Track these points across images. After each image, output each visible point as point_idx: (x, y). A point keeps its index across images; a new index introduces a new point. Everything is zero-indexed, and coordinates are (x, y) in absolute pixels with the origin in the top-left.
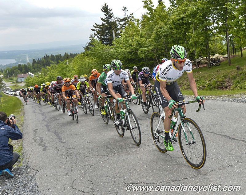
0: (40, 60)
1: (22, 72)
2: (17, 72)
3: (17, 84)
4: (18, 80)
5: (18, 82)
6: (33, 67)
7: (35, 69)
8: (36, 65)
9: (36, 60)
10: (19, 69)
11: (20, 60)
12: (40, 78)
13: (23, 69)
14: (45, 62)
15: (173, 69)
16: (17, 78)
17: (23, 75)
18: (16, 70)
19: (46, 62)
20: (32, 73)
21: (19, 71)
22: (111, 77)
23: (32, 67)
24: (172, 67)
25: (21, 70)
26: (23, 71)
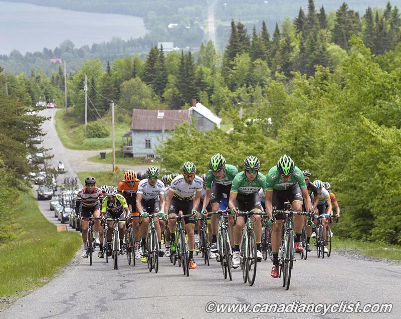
0: (271, 31)
1: (163, 100)
2: (135, 98)
3: (121, 167)
4: (130, 143)
5: (131, 155)
6: (224, 73)
7: (232, 88)
8: (243, 60)
9: (249, 33)
10: (147, 79)
11: (170, 26)
12: (241, 144)
13: (171, 78)
14: (297, 49)
15: (184, 182)
16: (129, 130)
17: (161, 115)
18: (133, 80)
19: (302, 50)
20: (217, 113)
21: (146, 89)
22: (143, 187)
23: (218, 75)
24: (183, 180)
25: (159, 88)
26: (168, 93)
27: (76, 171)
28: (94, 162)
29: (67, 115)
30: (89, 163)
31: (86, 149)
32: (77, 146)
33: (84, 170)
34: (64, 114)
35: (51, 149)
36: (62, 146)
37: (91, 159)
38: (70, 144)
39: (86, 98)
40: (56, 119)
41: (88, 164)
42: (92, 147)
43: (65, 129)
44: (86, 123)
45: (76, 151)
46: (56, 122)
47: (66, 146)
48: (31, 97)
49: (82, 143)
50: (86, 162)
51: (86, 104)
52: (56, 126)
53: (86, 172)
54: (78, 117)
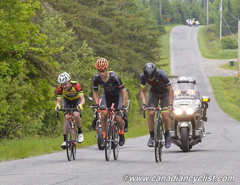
27: (209, 76)
28: (224, 68)
29: (208, 31)
30: (221, 69)
31: (219, 58)
32: (212, 55)
33: (215, 75)
34: (206, 30)
35: (166, 59)
36: (201, 55)
37: (222, 67)
38: (207, 54)
39: (221, 17)
40: (199, 34)
41: (219, 71)
42: (224, 56)
43: (205, 42)
44: (221, 37)
45: (212, 60)
46: (199, 36)
47: (203, 55)
48: (181, 16)
49: (217, 53)
50: (219, 69)
51: (221, 22)
52: (198, 40)
53: (217, 77)
54: (217, 32)
